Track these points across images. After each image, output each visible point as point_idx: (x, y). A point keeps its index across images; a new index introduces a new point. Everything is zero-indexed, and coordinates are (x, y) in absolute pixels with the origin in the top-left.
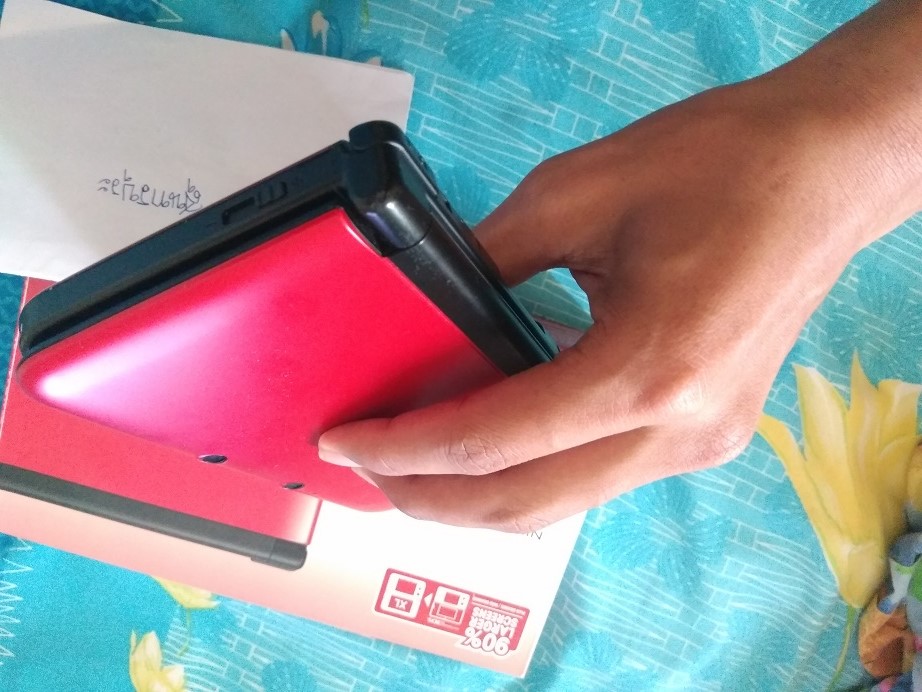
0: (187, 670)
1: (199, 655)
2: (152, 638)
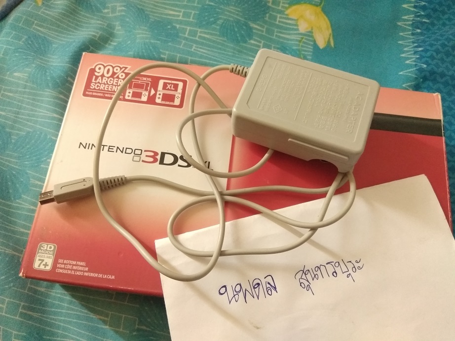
0: (297, 30)
1: (292, 39)
2: (321, 44)
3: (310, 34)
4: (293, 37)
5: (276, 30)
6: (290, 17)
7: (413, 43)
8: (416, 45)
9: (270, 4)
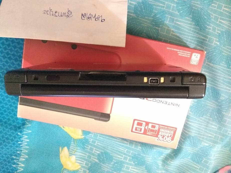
0: (76, 157)
1: (79, 153)
2: (66, 149)
3: (71, 154)
4: (79, 154)
5: (86, 158)
6: (79, 164)
7: (22, 147)
8: (21, 145)
9: (88, 171)
